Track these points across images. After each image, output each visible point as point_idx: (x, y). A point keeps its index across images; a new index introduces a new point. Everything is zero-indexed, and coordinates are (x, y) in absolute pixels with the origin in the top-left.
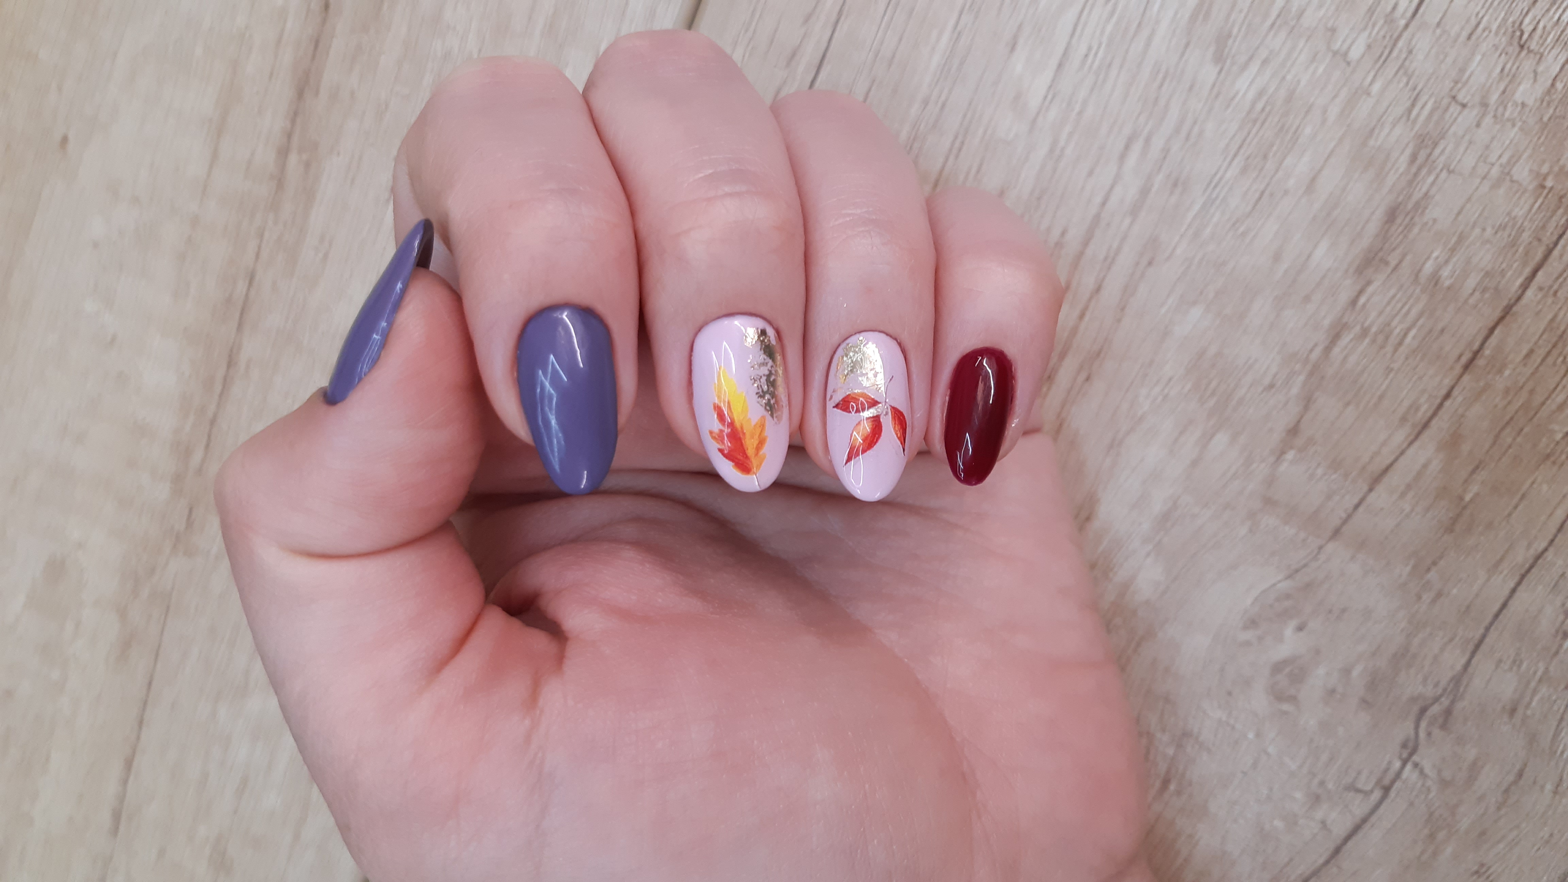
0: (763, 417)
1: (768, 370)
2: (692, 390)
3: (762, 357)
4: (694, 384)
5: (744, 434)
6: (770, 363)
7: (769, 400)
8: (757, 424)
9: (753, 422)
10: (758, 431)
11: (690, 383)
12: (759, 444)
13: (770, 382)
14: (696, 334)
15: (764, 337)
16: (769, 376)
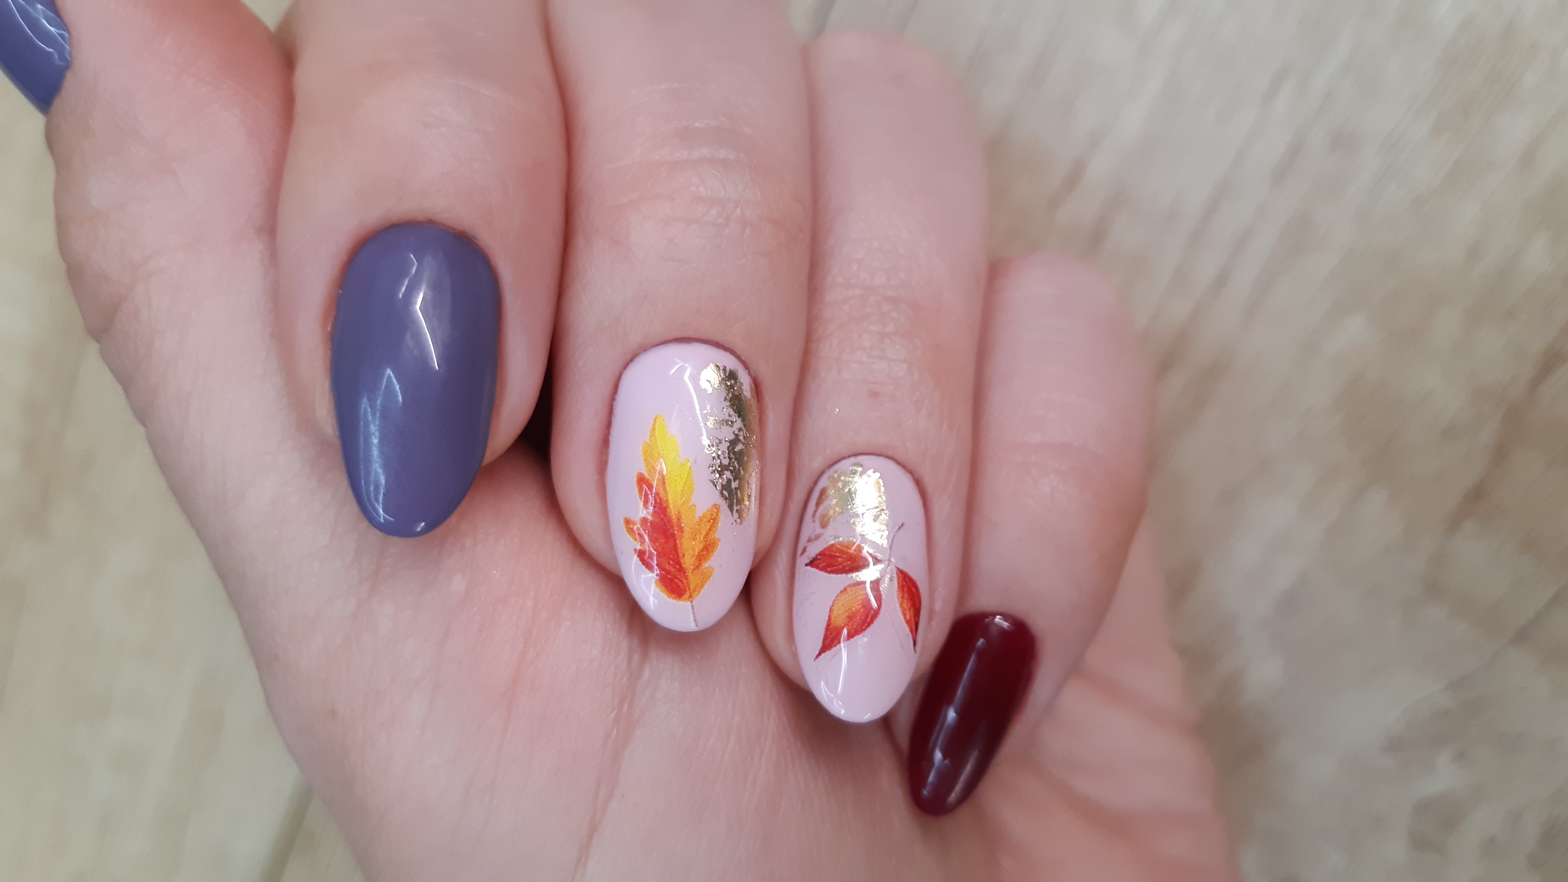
0: (716, 506)
1: (734, 432)
2: (607, 454)
3: (727, 411)
4: (611, 445)
5: (681, 529)
6: (739, 423)
7: (729, 481)
8: (704, 516)
9: (699, 513)
10: (705, 527)
11: (605, 442)
12: (702, 550)
13: (734, 453)
14: (626, 366)
15: (733, 382)
16: (733, 443)
